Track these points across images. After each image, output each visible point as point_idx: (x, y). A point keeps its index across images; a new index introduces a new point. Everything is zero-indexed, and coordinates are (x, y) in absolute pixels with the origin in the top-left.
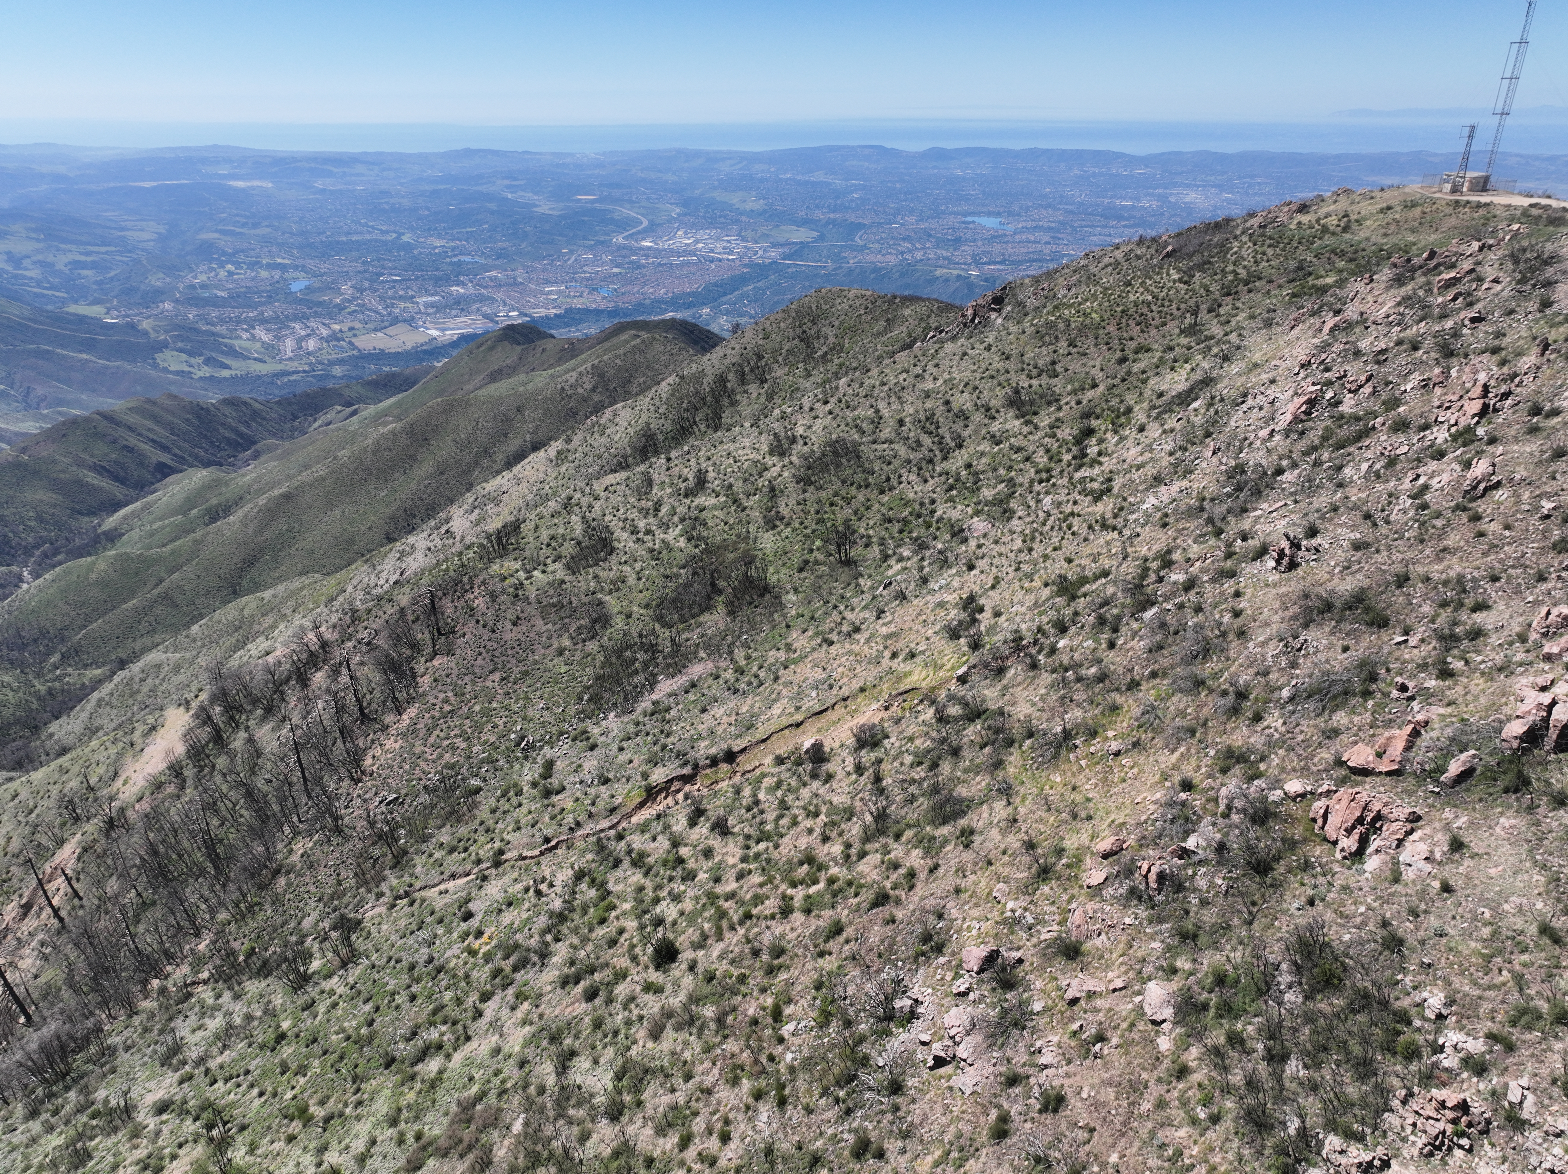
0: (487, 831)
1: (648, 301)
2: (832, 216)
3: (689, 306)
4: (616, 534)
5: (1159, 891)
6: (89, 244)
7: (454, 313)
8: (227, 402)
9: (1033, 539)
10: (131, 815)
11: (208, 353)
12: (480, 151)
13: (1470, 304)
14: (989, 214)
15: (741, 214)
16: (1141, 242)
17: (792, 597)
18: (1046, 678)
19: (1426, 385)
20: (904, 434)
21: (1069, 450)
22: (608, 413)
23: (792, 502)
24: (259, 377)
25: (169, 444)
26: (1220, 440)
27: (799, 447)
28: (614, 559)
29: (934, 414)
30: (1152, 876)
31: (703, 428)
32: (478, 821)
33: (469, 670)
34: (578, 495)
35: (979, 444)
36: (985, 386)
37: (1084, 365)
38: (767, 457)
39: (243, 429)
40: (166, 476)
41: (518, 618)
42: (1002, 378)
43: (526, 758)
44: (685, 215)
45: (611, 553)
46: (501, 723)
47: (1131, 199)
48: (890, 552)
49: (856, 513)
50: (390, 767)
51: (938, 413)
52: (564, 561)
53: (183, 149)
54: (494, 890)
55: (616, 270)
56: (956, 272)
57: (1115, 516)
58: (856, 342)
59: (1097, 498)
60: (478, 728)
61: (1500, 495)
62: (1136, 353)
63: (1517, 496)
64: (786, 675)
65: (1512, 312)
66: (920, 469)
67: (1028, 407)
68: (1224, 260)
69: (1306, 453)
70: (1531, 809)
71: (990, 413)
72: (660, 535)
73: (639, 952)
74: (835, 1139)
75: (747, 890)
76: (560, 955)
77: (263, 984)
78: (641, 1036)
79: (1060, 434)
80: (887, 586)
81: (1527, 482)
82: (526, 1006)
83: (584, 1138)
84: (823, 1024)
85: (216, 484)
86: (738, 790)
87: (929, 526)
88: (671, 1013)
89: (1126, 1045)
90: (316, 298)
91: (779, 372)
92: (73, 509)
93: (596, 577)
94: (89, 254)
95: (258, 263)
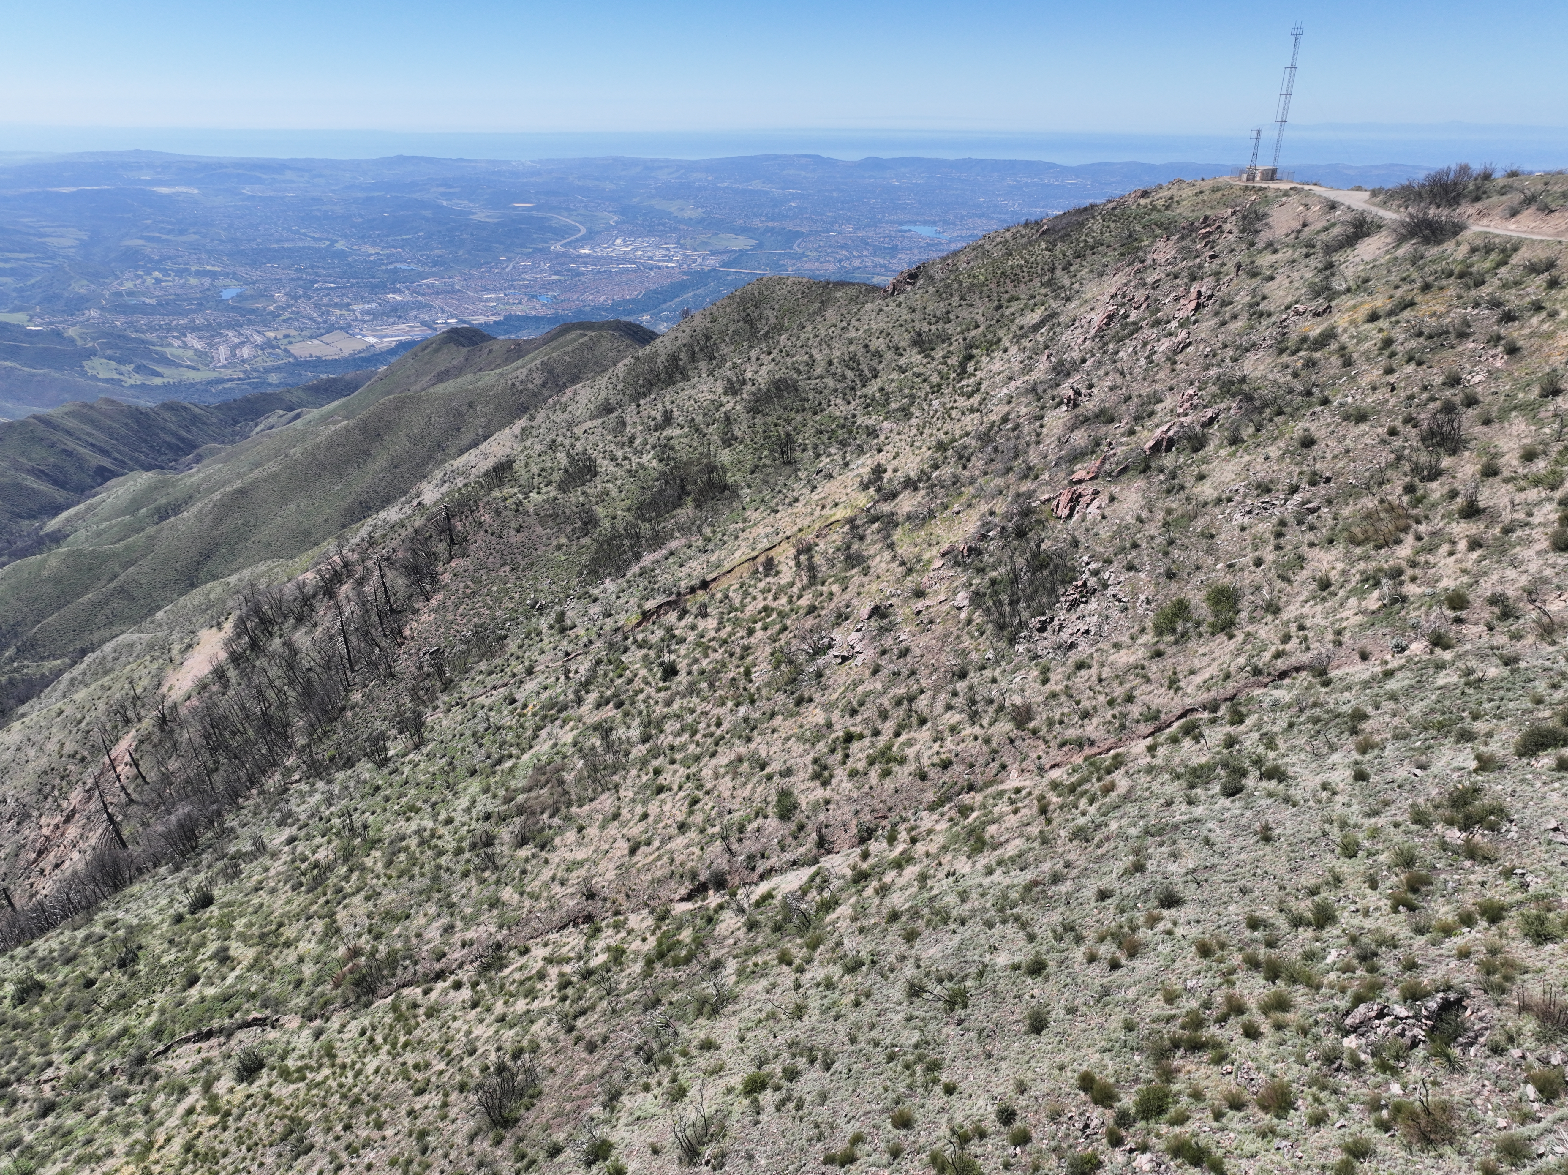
0: (518, 658)
1: (588, 309)
2: (770, 224)
3: (630, 313)
4: (598, 462)
5: (969, 557)
6: (7, 250)
7: (391, 320)
8: (165, 407)
9: (924, 427)
11: (138, 361)
12: (413, 157)
13: (1212, 248)
14: (925, 223)
15: (680, 222)
16: (1026, 225)
18: (923, 492)
19: (1177, 299)
20: (833, 371)
21: (955, 371)
23: (744, 426)
24: (192, 385)
25: (108, 448)
26: (1053, 350)
27: (748, 387)
28: (598, 480)
29: (856, 355)
30: (966, 551)
32: (509, 654)
35: (890, 374)
36: (896, 332)
37: (971, 313)
38: (722, 396)
39: (184, 433)
40: (106, 480)
41: (521, 527)
43: (541, 614)
44: (623, 223)
45: (595, 476)
46: (517, 596)
48: (821, 452)
49: (795, 429)
50: (428, 632)
51: (859, 354)
52: (555, 484)
54: (530, 686)
55: (554, 277)
57: (980, 404)
60: (498, 600)
61: (1189, 349)
62: (1009, 302)
63: (1197, 348)
64: (742, 536)
65: (1232, 251)
66: (845, 394)
67: (927, 345)
68: (1080, 233)
69: (1100, 348)
70: (1148, 477)
71: (898, 352)
72: (635, 460)
73: (651, 679)
74: (784, 704)
75: (723, 634)
76: (592, 698)
77: (349, 772)
78: (658, 709)
79: (949, 362)
80: (818, 473)
81: (1203, 340)
82: (572, 723)
83: (627, 754)
84: (777, 667)
85: (162, 485)
86: (713, 596)
87: (850, 432)
88: (678, 693)
89: (944, 621)
90: (249, 305)
91: (726, 350)
92: (12, 513)
93: (584, 493)
94: (7, 260)
95: (186, 270)
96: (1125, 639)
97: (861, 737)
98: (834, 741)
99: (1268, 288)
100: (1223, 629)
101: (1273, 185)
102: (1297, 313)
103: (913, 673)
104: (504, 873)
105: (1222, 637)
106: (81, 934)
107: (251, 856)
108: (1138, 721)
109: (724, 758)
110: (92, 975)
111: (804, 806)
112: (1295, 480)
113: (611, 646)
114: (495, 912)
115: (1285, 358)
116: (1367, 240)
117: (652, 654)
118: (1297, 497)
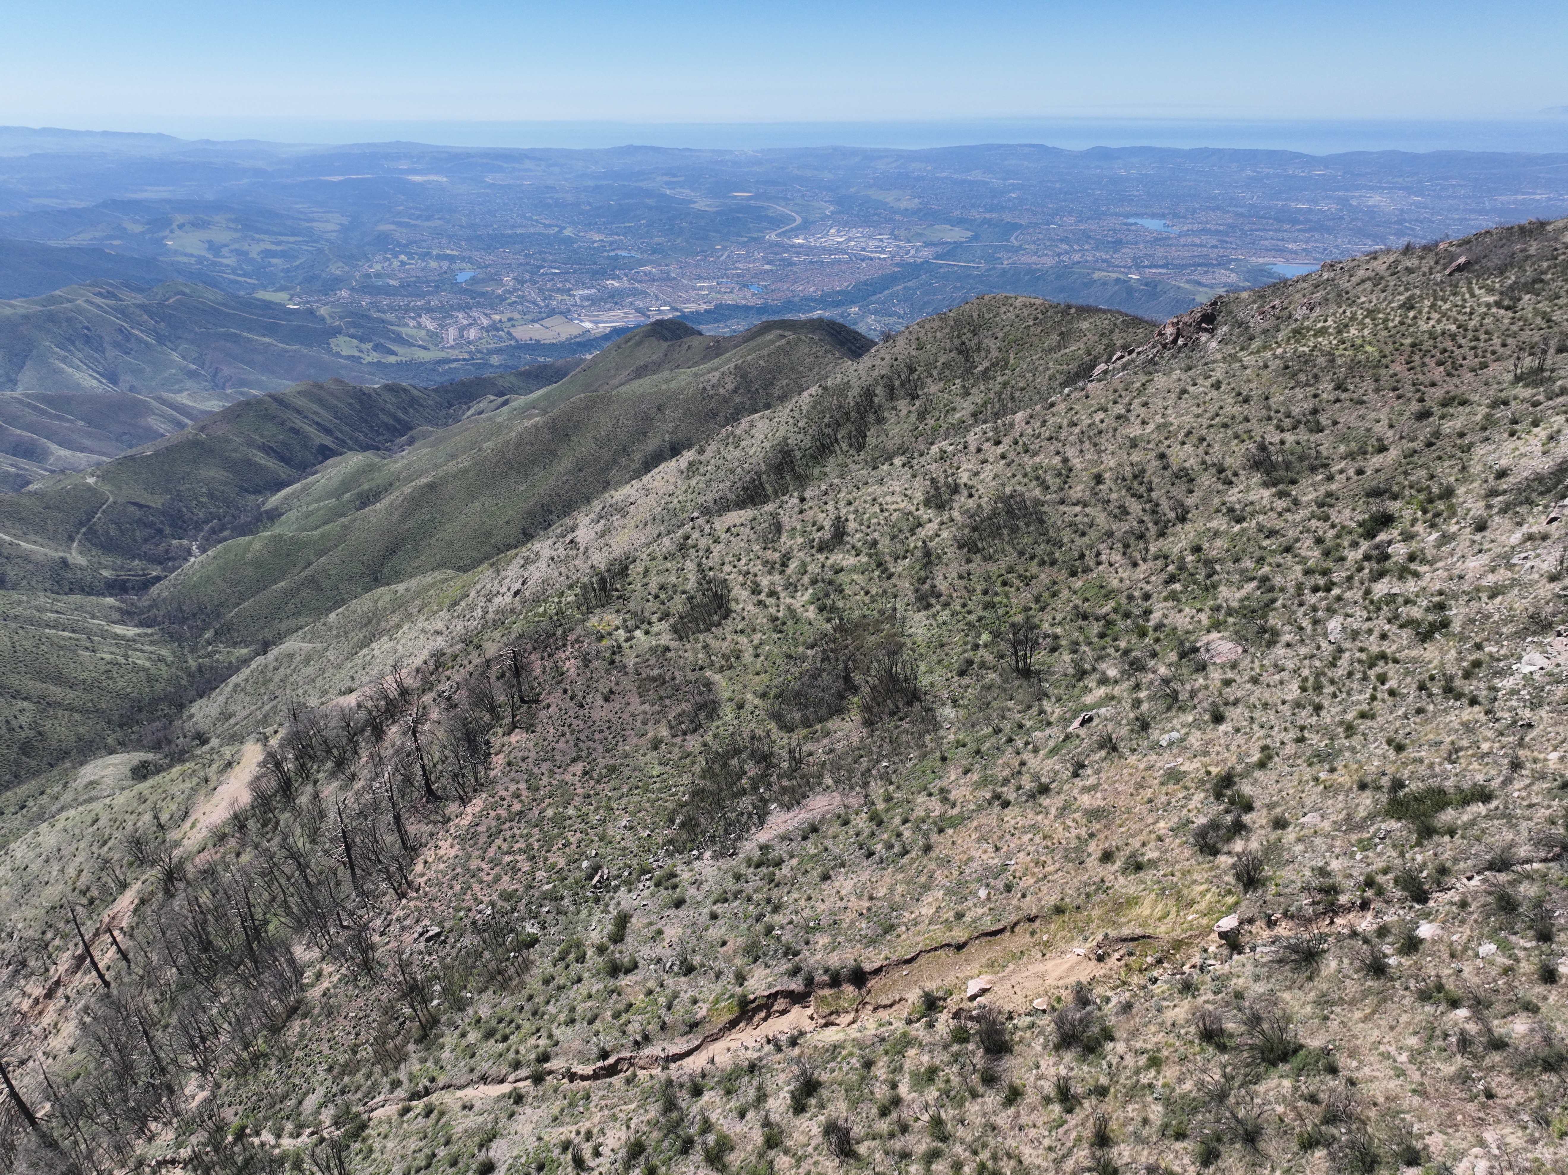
0: (535, 1013)
1: (797, 299)
2: (988, 216)
3: (838, 304)
4: (734, 592)
6: (282, 234)
7: (608, 306)
8: (388, 388)
9: (1318, 688)
10: (189, 868)
11: (377, 340)
12: (642, 148)
14: (1153, 216)
15: (895, 213)
17: (948, 712)
20: (1103, 495)
21: (1355, 545)
22: (744, 423)
23: (952, 574)
24: (422, 364)
25: (331, 427)
27: (961, 499)
28: (728, 625)
29: (1144, 471)
31: (845, 446)
32: (526, 993)
33: (548, 756)
34: (696, 534)
35: (1210, 520)
36: (1216, 437)
37: (1362, 417)
38: (922, 508)
39: (401, 415)
40: (327, 458)
41: (611, 692)
42: (1240, 428)
43: (597, 902)
44: (839, 212)
45: (725, 617)
46: (574, 840)
47: (1308, 201)
48: (1087, 666)
49: (1037, 599)
50: (440, 884)
51: (1150, 469)
52: (672, 620)
53: (370, 145)
55: (767, 267)
56: (1114, 276)
58: (1024, 358)
59: (1425, 635)
60: (547, 843)
62: (1444, 405)
64: (941, 845)
66: (1127, 546)
67: (1282, 473)
71: (1224, 476)
72: (785, 599)
79: (1336, 518)
80: (1085, 722)
85: (370, 469)
87: (1143, 634)
90: (480, 288)
91: (933, 388)
92: (241, 487)
93: (706, 647)
94: (279, 243)
95: (428, 254)
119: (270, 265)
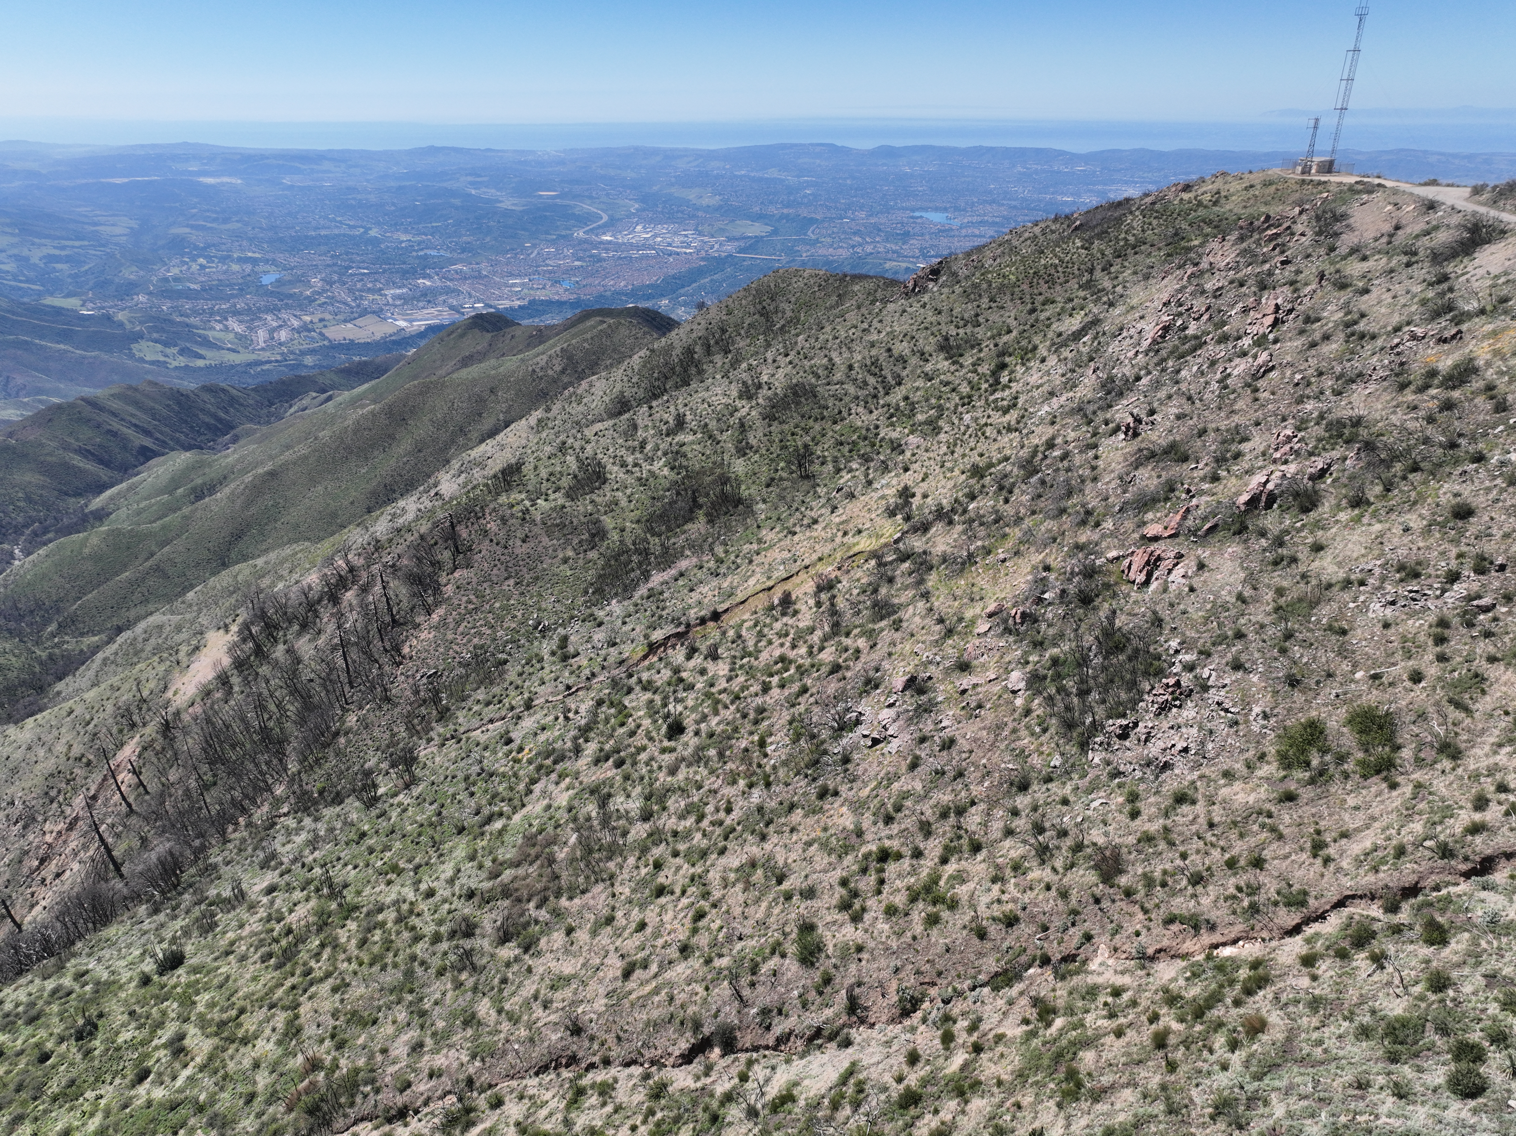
0: (517, 688)
1: (608, 293)
2: (785, 211)
3: (649, 297)
4: (608, 468)
5: (1022, 624)
6: (63, 238)
7: (421, 304)
8: (205, 389)
9: (955, 445)
10: (186, 718)
11: (183, 344)
12: (443, 148)
13: (1283, 252)
14: (936, 209)
15: (698, 209)
16: (1056, 219)
17: (761, 506)
18: (959, 528)
19: (1245, 311)
20: (853, 376)
21: (987, 381)
22: (584, 384)
23: (760, 434)
24: (232, 367)
25: (150, 428)
26: (1099, 362)
27: (764, 392)
28: (607, 487)
29: (878, 360)
30: (1018, 616)
31: (675, 387)
32: (508, 683)
33: (487, 579)
34: (570, 441)
35: (915, 381)
36: (921, 336)
37: (1002, 316)
38: (737, 400)
39: (222, 415)
40: (148, 459)
41: (527, 536)
42: (934, 329)
43: (544, 637)
44: (644, 210)
45: (604, 483)
46: (519, 614)
47: (1072, 194)
48: (841, 467)
49: (813, 439)
50: (427, 651)
51: (881, 359)
52: (563, 491)
53: (154, 146)
54: (528, 723)
55: (577, 263)
56: (904, 265)
57: (1018, 422)
58: (811, 315)
59: (1006, 411)
60: (500, 619)
61: (1273, 375)
62: (1043, 304)
63: (1283, 374)
64: (757, 559)
65: (1308, 256)
66: (867, 403)
67: (955, 351)
68: (1119, 231)
69: (1157, 365)
70: (1246, 541)
71: (924, 357)
72: (646, 466)
73: (654, 734)
74: (805, 794)
75: (735, 685)
76: (591, 749)
77: (338, 809)
78: (662, 776)
79: (980, 370)
80: (839, 490)
81: (1290, 364)
82: (568, 780)
83: (625, 834)
84: (796, 740)
85: (200, 465)
86: (724, 633)
87: (873, 445)
88: (683, 759)
89: (996, 707)
90: (286, 290)
91: (741, 343)
92: (60, 491)
93: (592, 501)
94: (63, 248)
95: (229, 257)
96: (1239, 767)
97: (899, 856)
98: (866, 856)
99: (1364, 303)
100: (1378, 772)
101: (1334, 179)
102: (1414, 337)
103: (960, 774)
104: (483, 978)
105: (1377, 784)
106: (50, 985)
107: (228, 905)
108: (1276, 904)
109: (733, 860)
110: (49, 1045)
111: (830, 951)
112: (1454, 564)
113: (615, 683)
114: (469, 1032)
115: (1409, 396)
116: (1489, 249)
117: (658, 698)
118: (1459, 589)
119: (55, 270)
